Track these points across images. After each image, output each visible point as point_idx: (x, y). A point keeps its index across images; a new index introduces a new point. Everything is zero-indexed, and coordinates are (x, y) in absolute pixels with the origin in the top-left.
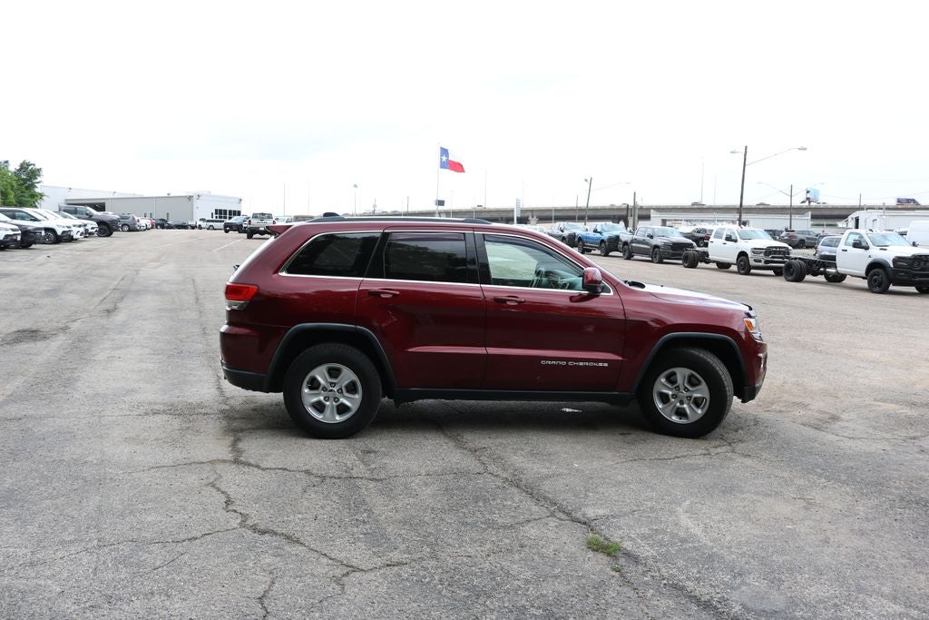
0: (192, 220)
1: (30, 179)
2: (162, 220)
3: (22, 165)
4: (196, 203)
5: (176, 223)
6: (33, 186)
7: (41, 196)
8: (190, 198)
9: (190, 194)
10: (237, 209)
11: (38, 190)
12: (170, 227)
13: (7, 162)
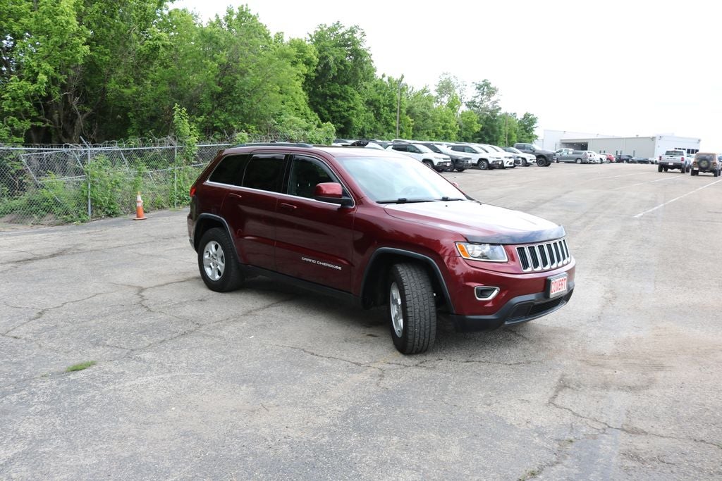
0: (653, 156)
1: (530, 125)
2: (629, 156)
3: (525, 116)
4: (658, 142)
5: (639, 159)
6: (532, 130)
7: (536, 137)
8: (653, 139)
9: (654, 136)
10: (695, 148)
11: (534, 133)
12: (633, 162)
13: (515, 114)
